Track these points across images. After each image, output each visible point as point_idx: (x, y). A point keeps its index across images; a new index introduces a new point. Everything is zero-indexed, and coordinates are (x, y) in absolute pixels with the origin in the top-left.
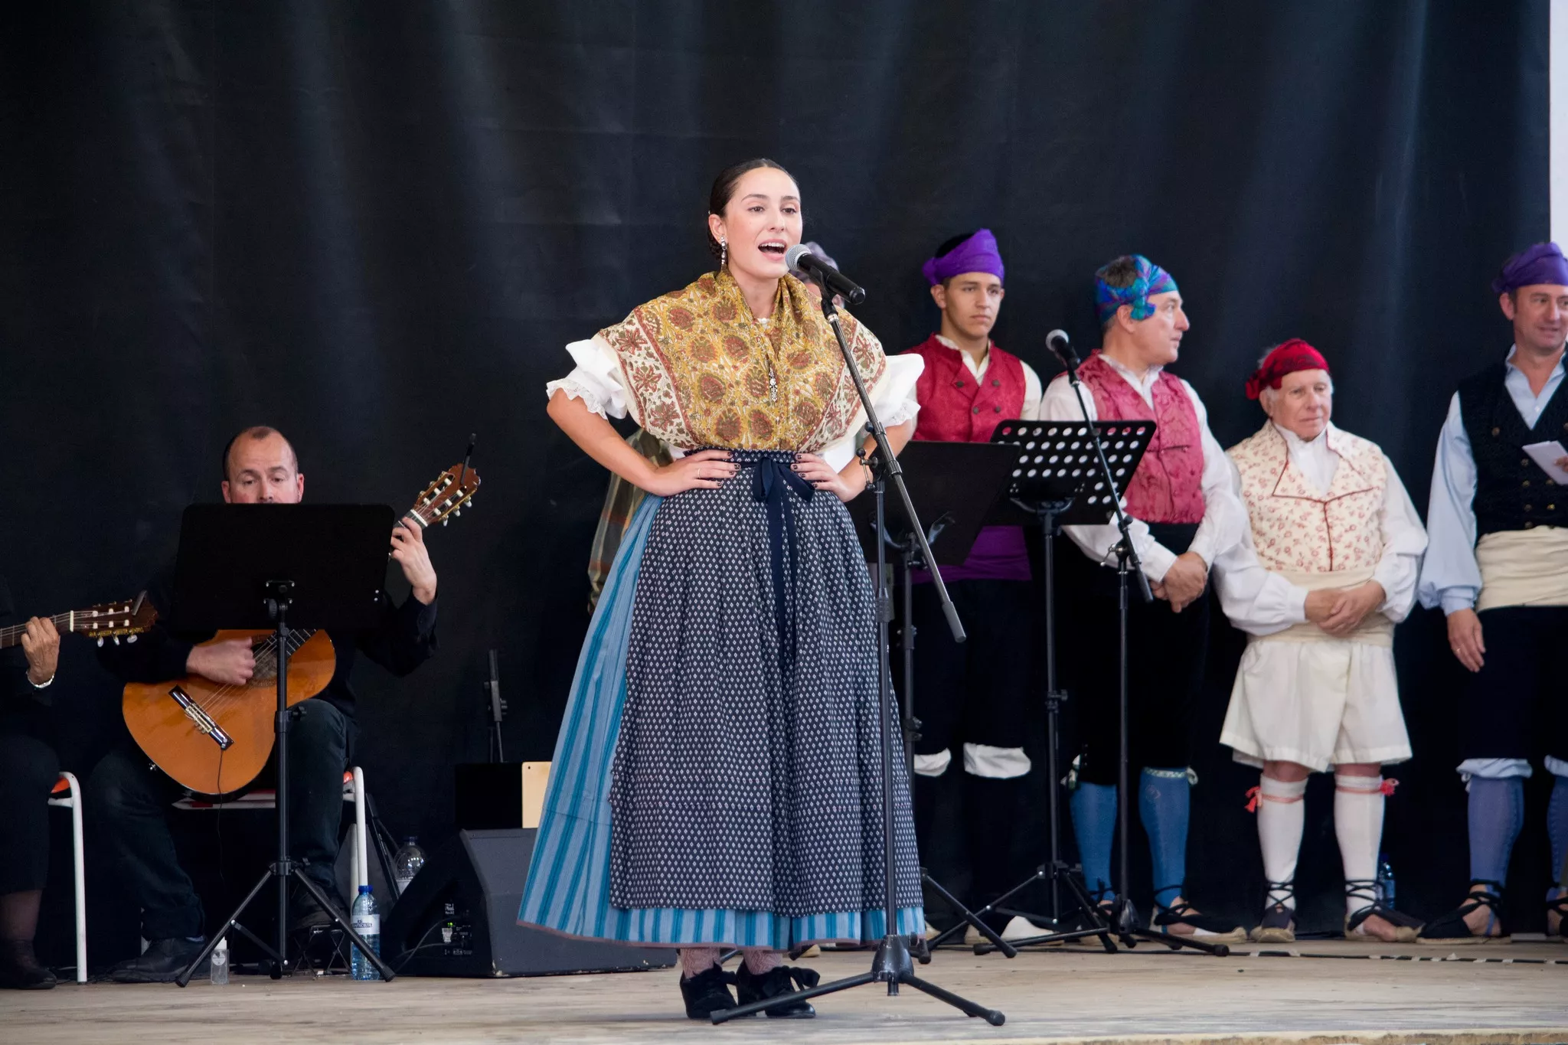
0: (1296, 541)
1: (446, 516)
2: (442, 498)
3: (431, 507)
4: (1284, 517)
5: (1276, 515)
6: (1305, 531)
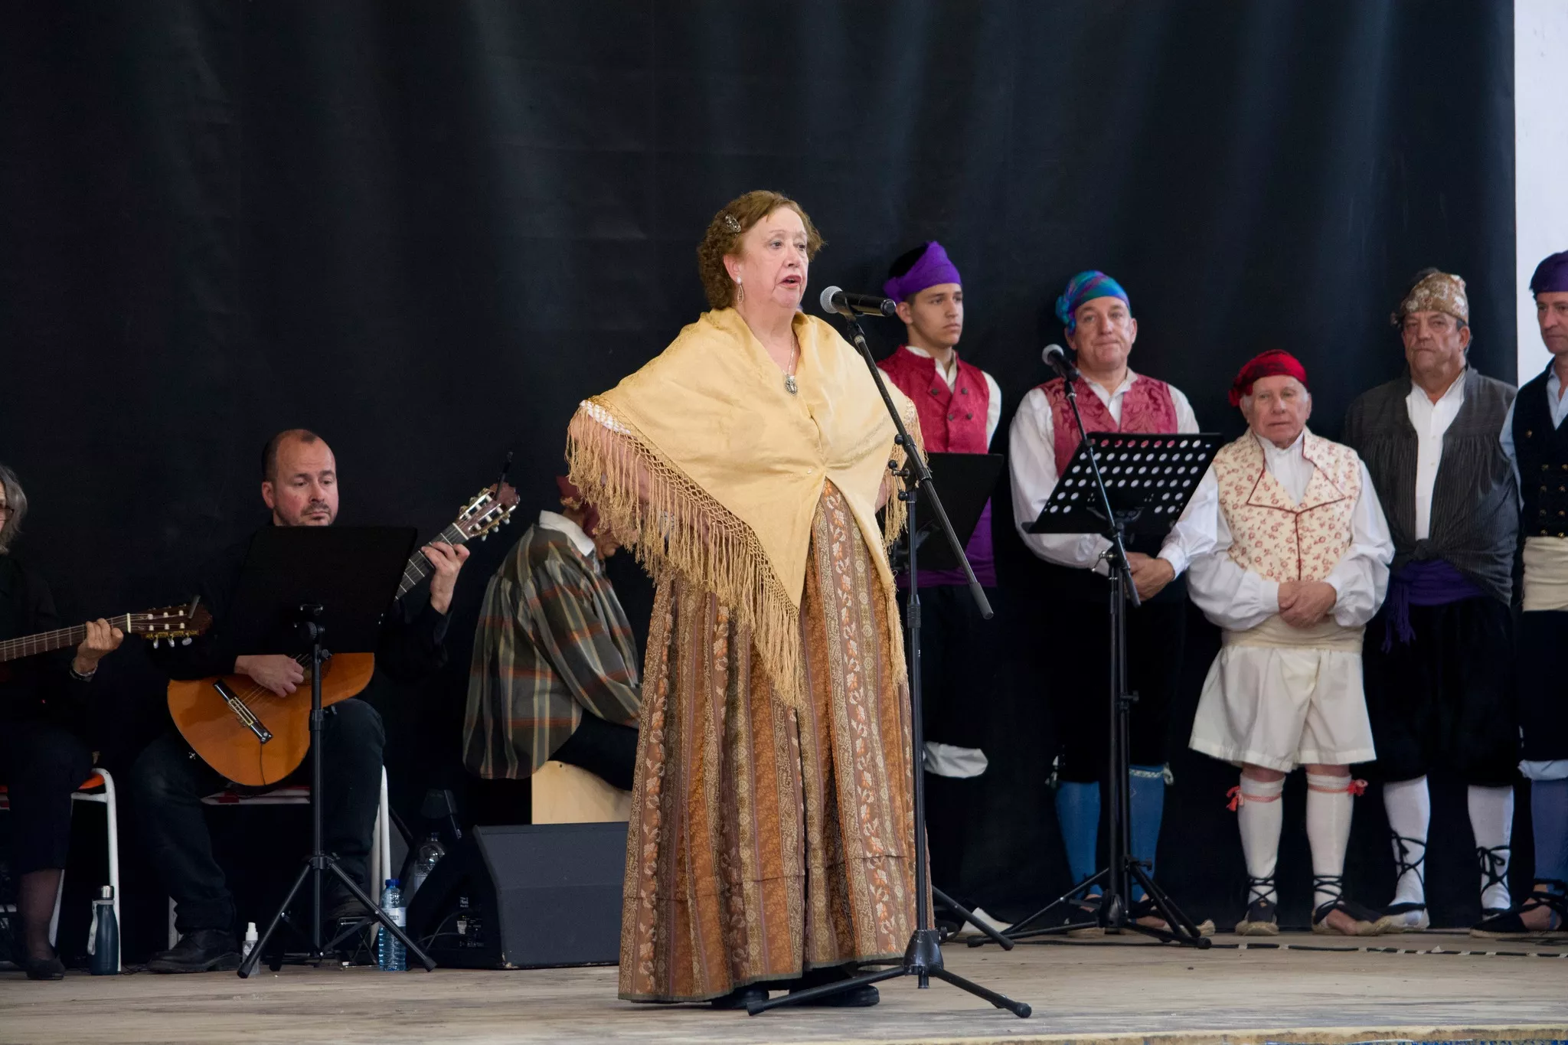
0: (1267, 552)
4: (1256, 527)
5: (1249, 524)
6: (1276, 542)
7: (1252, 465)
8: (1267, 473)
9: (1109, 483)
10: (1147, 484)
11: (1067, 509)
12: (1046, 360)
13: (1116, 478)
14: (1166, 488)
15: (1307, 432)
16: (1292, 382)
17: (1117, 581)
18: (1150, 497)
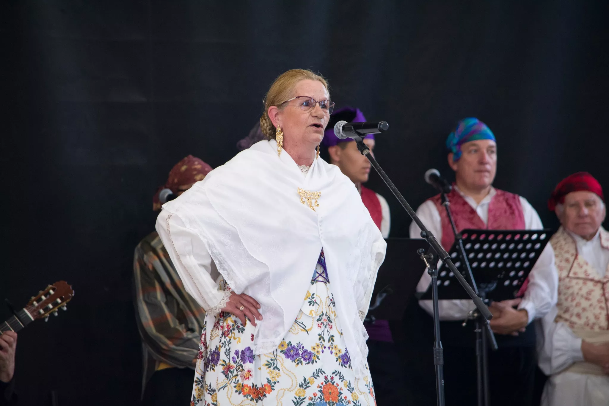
0: (584, 310)
1: (48, 315)
2: (47, 302)
3: (38, 307)
4: (575, 293)
5: (570, 291)
6: (590, 303)
7: (567, 252)
8: (579, 257)
9: (475, 265)
10: (500, 265)
11: (447, 283)
12: (427, 180)
13: (480, 261)
14: (513, 268)
15: (601, 230)
16: (593, 197)
17: (481, 333)
18: (501, 274)
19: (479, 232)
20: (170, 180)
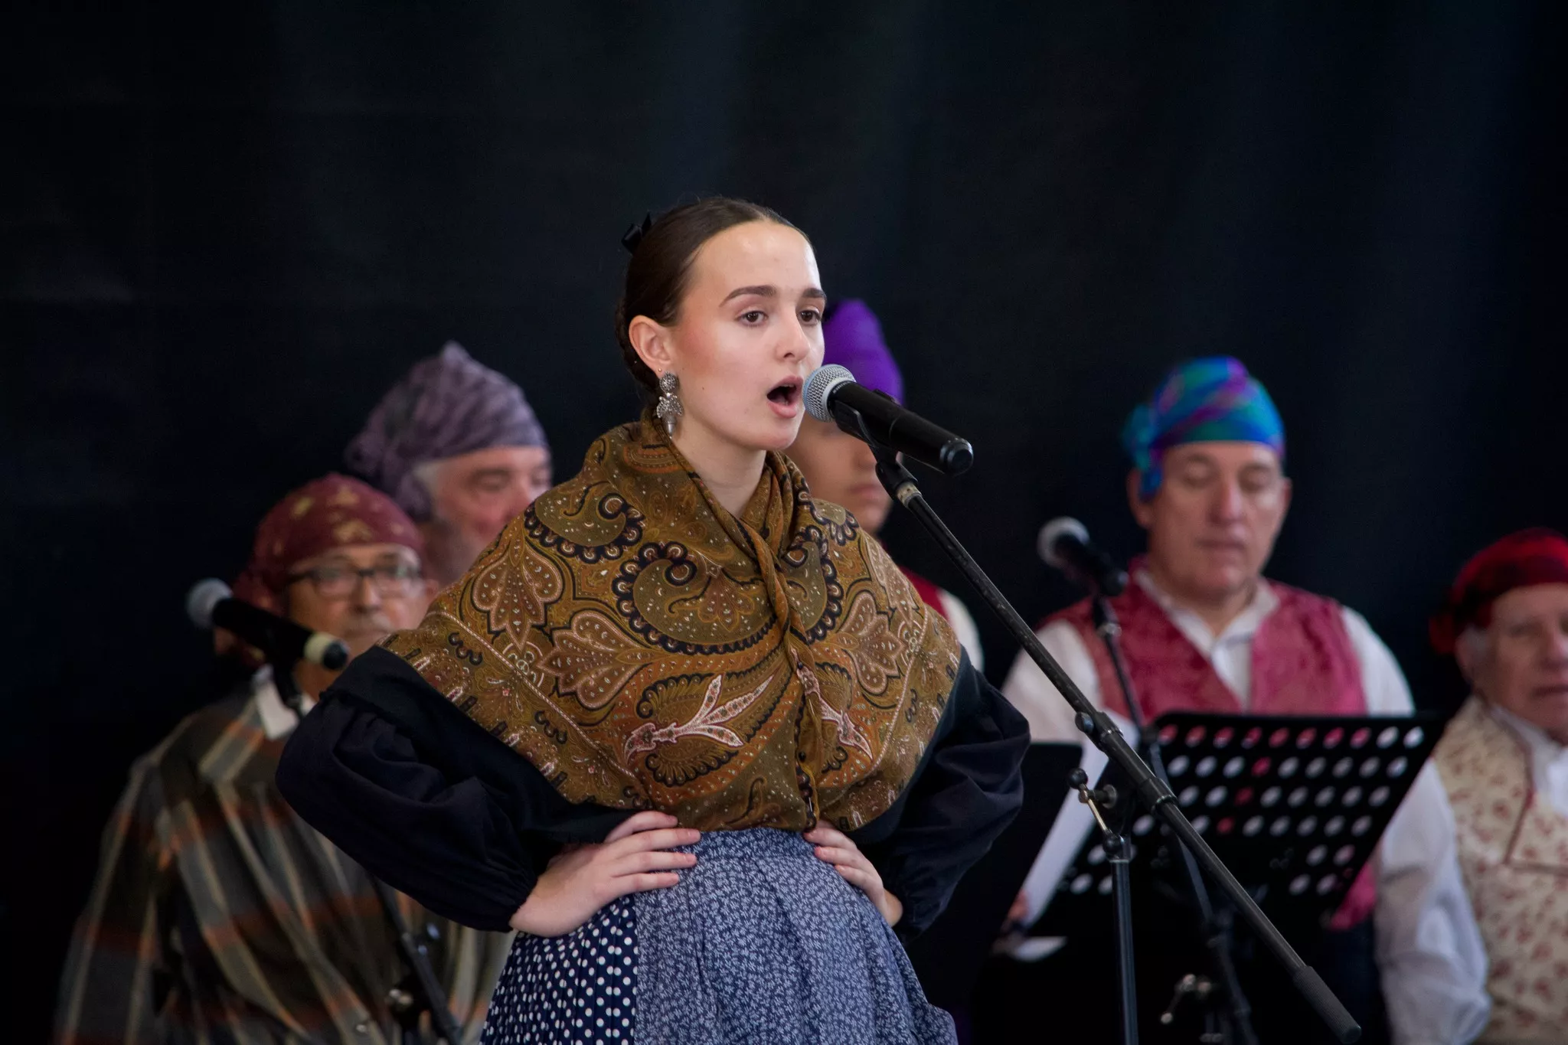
0: (1562, 970)
4: (1533, 912)
5: (1515, 906)
7: (1499, 782)
8: (1540, 797)
10: (1280, 826)
12: (1048, 553)
13: (1216, 815)
14: (1318, 837)
18: (1282, 857)
19: (1214, 722)
20: (261, 549)
